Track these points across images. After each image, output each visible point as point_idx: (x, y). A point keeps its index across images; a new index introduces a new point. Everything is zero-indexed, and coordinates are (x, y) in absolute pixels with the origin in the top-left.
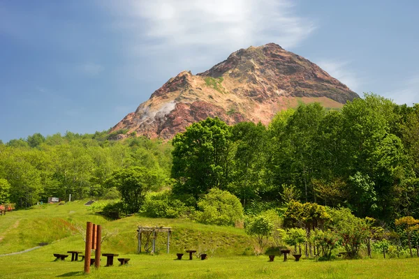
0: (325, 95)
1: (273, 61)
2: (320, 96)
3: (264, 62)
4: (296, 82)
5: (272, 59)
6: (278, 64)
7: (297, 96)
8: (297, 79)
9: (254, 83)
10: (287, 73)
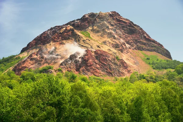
0: (154, 50)
1: (119, 24)
2: (152, 51)
3: (114, 24)
4: (136, 40)
5: (118, 23)
6: (123, 27)
7: (139, 50)
8: (136, 38)
9: (114, 39)
10: (129, 33)
